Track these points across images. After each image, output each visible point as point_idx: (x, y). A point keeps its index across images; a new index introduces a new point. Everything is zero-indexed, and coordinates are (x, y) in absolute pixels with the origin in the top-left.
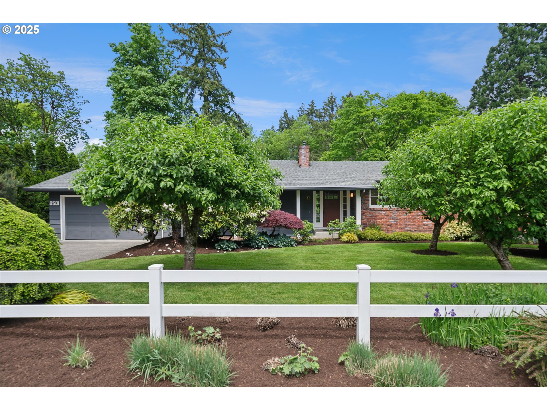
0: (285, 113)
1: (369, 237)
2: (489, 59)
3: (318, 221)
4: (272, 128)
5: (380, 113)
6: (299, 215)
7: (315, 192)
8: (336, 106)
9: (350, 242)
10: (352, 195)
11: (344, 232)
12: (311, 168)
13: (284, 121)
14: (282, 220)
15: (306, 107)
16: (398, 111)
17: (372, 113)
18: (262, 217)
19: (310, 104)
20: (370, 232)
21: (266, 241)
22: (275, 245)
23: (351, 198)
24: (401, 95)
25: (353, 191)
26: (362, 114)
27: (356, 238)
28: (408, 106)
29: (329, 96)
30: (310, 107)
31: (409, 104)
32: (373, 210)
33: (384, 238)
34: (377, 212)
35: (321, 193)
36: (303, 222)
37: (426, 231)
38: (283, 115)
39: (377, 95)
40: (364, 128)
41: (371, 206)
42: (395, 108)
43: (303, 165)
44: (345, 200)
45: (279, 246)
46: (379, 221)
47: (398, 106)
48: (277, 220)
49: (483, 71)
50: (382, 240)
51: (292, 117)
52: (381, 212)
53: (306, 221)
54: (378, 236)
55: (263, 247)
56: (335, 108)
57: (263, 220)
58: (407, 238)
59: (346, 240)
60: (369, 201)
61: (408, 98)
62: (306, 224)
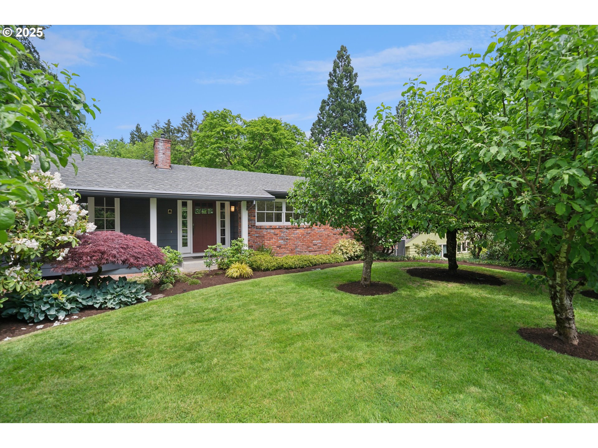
0: (137, 127)
1: (264, 266)
2: (322, 108)
3: (185, 244)
4: (122, 140)
5: (245, 132)
6: (154, 240)
7: (179, 203)
8: (196, 124)
9: (241, 277)
10: (233, 209)
11: (231, 262)
12: (173, 170)
13: (136, 135)
14: (114, 252)
15: (162, 125)
16: (261, 132)
17: (236, 129)
18: (59, 248)
19: (167, 122)
20: (263, 259)
21: (70, 301)
22: (97, 306)
23: (231, 212)
24: (262, 118)
25: (235, 202)
26: (226, 129)
27: (249, 270)
28: (269, 128)
29: (189, 112)
30: (166, 126)
31: (271, 127)
32: (261, 228)
33: (282, 265)
34: (265, 230)
35: (190, 203)
36: (163, 251)
37: (316, 251)
38: (135, 129)
39: (239, 116)
40: (229, 143)
41: (258, 224)
42: (258, 128)
43: (160, 165)
44: (223, 216)
45: (109, 305)
46: (267, 242)
47: (261, 126)
48: (103, 253)
49: (318, 117)
50: (281, 269)
51: (146, 133)
52: (269, 231)
53: (167, 247)
54: (275, 263)
55: (61, 316)
56: (194, 125)
57: (63, 254)
58: (306, 263)
59: (235, 275)
60: (255, 216)
61: (269, 121)
62: (167, 253)
